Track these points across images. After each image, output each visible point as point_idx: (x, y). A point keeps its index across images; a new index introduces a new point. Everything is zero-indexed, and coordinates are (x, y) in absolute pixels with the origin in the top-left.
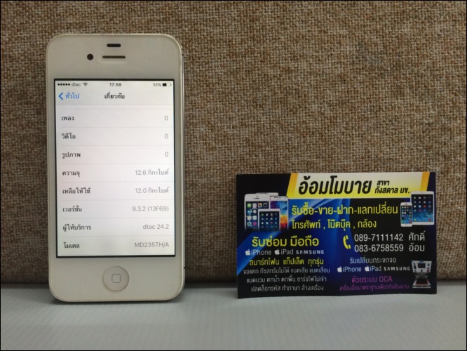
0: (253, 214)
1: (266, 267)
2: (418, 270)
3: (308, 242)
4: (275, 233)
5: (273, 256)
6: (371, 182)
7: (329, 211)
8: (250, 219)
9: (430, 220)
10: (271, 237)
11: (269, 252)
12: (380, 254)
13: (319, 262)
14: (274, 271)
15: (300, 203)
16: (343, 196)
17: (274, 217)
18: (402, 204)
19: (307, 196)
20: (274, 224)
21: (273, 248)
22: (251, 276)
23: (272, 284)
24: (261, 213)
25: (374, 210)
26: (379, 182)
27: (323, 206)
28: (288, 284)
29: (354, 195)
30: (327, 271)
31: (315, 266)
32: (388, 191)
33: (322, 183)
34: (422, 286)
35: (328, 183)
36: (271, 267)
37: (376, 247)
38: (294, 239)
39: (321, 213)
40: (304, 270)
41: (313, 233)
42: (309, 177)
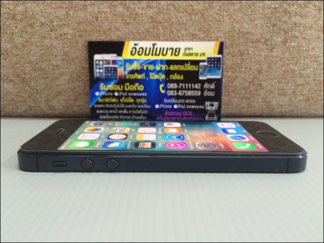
0: (100, 68)
2: (209, 108)
3: (136, 88)
4: (115, 81)
5: (114, 96)
6: (180, 49)
7: (151, 67)
8: (98, 72)
9: (218, 75)
10: (112, 84)
11: (111, 94)
14: (115, 106)
15: (131, 62)
16: (161, 57)
18: (201, 64)
19: (136, 57)
20: (114, 76)
21: (114, 91)
23: (113, 114)
24: (105, 68)
25: (182, 68)
26: (186, 49)
27: (147, 64)
28: (124, 114)
29: (169, 57)
30: (149, 107)
31: (141, 104)
32: (192, 54)
33: (146, 48)
34: (211, 119)
35: (150, 48)
37: (182, 92)
38: (127, 86)
39: (145, 68)
40: (134, 106)
42: (138, 44)
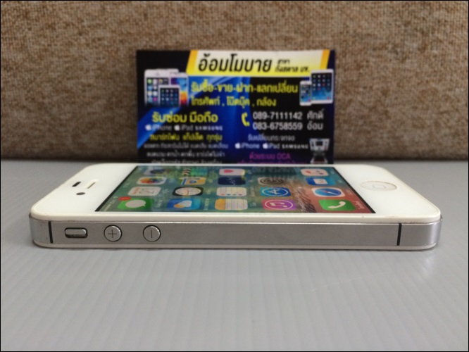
1: (167, 142)
12: (279, 132)
13: (218, 138)
17: (174, 93)
22: (152, 150)
36: (171, 142)
41: (213, 109)
